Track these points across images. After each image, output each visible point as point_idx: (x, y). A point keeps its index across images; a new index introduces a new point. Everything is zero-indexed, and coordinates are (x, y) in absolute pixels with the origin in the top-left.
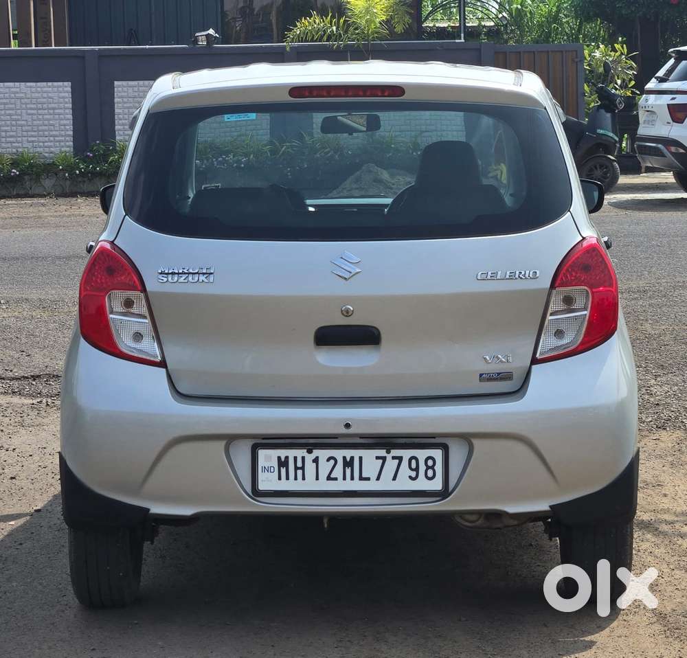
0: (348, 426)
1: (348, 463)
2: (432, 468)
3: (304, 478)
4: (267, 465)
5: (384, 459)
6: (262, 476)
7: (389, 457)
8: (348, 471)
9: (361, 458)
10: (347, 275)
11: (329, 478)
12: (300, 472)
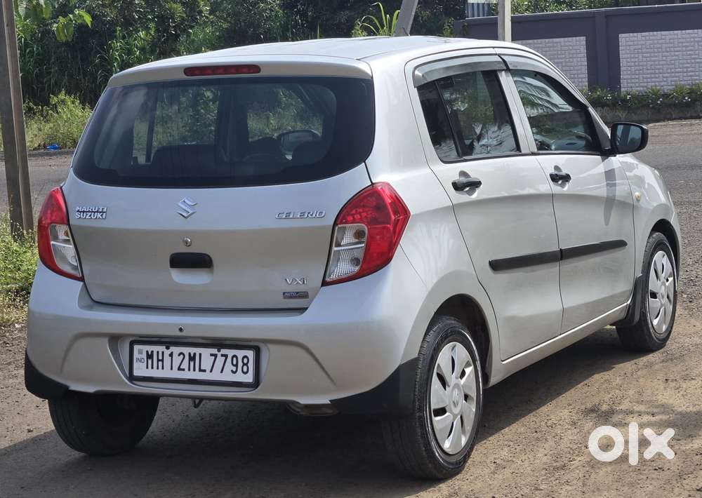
0: (181, 330)
1: (192, 358)
2: (247, 364)
3: (163, 368)
4: (140, 357)
5: (216, 356)
6: (136, 365)
7: (219, 354)
8: (192, 364)
9: (200, 355)
10: (185, 215)
11: (179, 369)
12: (160, 363)
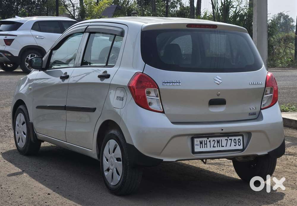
2: (240, 142)
4: (197, 143)
5: (227, 140)
6: (196, 147)
8: (218, 144)
9: (221, 140)
11: (213, 147)
12: (206, 145)
